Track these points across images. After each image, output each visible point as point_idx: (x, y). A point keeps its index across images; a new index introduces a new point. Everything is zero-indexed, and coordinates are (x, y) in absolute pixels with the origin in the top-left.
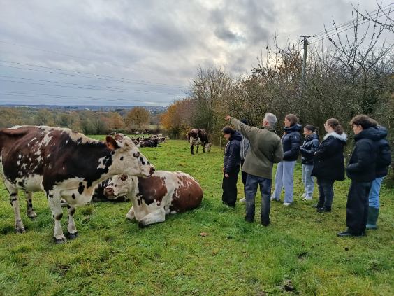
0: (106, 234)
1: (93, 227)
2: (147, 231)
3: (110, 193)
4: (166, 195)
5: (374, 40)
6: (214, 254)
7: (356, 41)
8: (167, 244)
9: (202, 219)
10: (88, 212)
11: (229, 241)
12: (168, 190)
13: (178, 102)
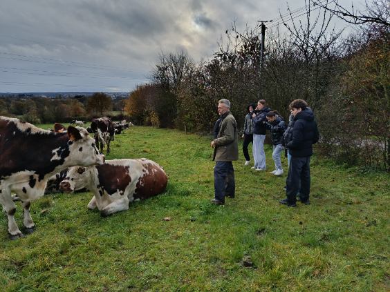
0: (66, 226)
1: (52, 220)
2: (110, 220)
3: (66, 188)
4: (130, 183)
5: (325, 26)
6: (178, 238)
7: (309, 27)
8: (130, 232)
9: (166, 204)
10: (46, 205)
11: (192, 224)
12: (132, 179)
13: (141, 87)
